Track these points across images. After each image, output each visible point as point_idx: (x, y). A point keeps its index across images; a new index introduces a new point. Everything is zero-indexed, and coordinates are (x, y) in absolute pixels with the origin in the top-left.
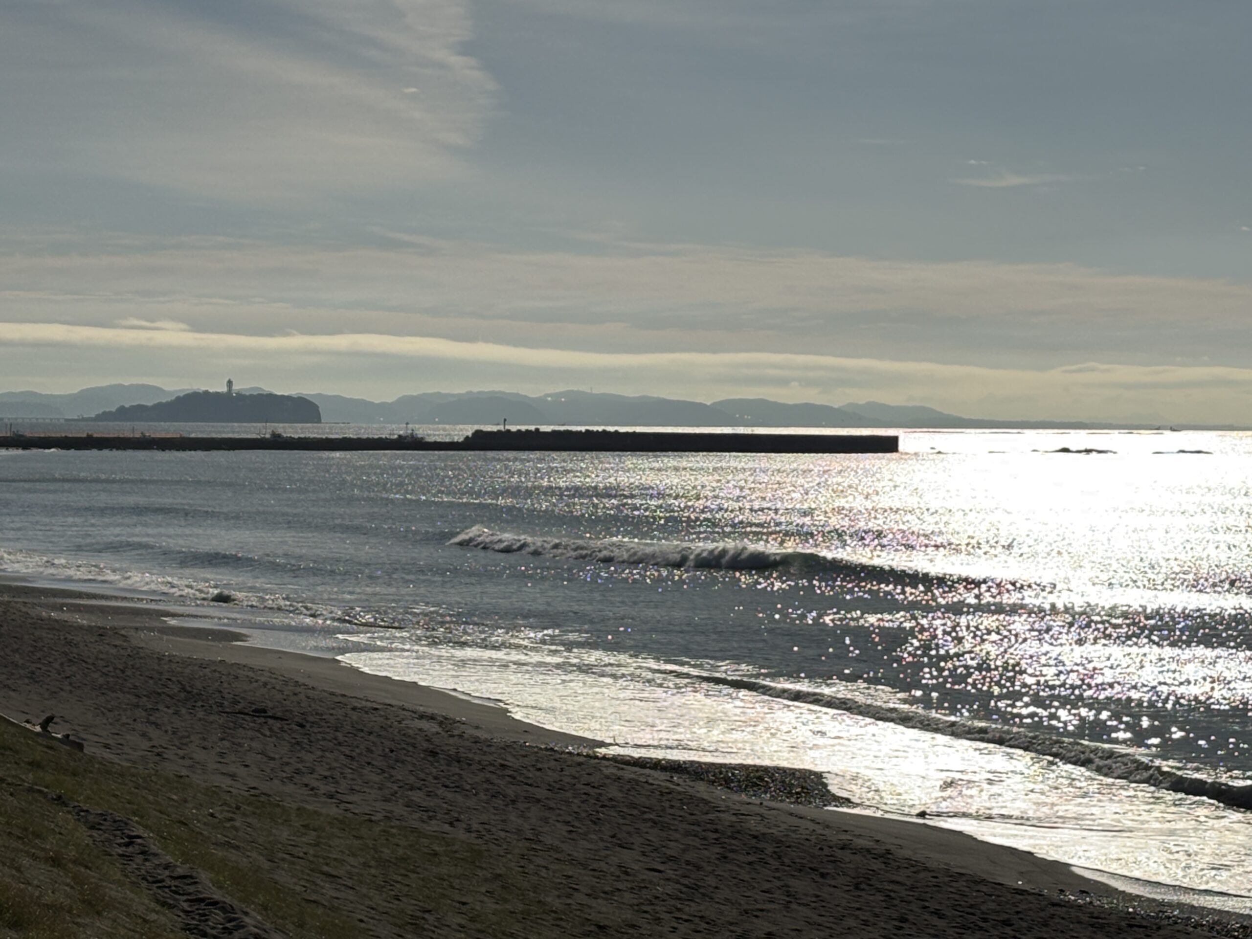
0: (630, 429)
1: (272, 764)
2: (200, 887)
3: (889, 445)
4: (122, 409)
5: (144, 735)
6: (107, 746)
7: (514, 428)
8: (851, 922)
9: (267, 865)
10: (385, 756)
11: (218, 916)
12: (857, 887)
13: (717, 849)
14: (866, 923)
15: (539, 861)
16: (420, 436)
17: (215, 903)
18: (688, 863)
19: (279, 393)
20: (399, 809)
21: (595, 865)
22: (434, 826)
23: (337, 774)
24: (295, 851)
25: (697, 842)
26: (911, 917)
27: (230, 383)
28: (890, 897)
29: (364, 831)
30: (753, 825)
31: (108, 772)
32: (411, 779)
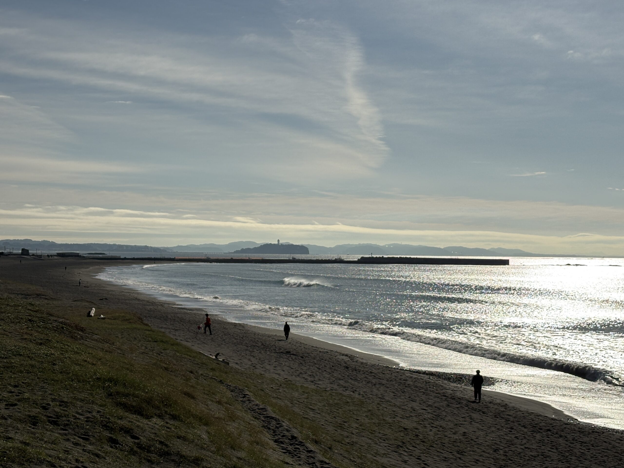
0: (415, 257)
1: (292, 370)
2: (268, 412)
3: (506, 263)
4: (242, 249)
5: (249, 360)
6: (237, 363)
7: (375, 256)
8: (493, 429)
9: (290, 405)
10: (330, 368)
11: (274, 423)
12: (495, 416)
13: (446, 402)
14: (498, 429)
15: (384, 405)
16: (342, 258)
17: (273, 418)
18: (436, 407)
19: (295, 244)
20: (335, 387)
21: (403, 407)
22: (347, 393)
23: (315, 375)
24: (300, 400)
25: (439, 400)
26: (515, 428)
27: (278, 241)
28: (507, 420)
29: (323, 394)
30: (458, 394)
31: (237, 372)
32: (340, 376)
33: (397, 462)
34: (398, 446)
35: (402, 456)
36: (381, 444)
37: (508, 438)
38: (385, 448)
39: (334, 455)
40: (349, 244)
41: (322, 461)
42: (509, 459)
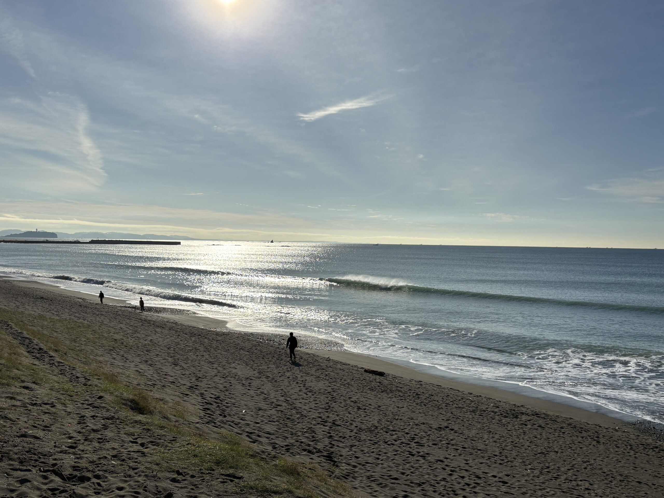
0: (125, 240)
1: (44, 309)
2: (24, 335)
3: (179, 243)
4: (11, 235)
5: (15, 303)
6: (5, 306)
7: (100, 239)
8: (168, 336)
9: (41, 329)
10: (70, 306)
11: (28, 341)
12: (170, 329)
13: (141, 323)
14: (171, 336)
15: (103, 327)
16: (79, 241)
17: (27, 338)
18: (135, 326)
19: (48, 232)
20: (72, 317)
21: (115, 327)
22: (80, 320)
23: (59, 311)
24: (48, 326)
25: (137, 322)
26: (180, 335)
27: (37, 229)
28: (176, 331)
29: (64, 322)
30: (149, 318)
31: (4, 311)
32: (76, 311)
33: (109, 359)
34: (110, 350)
35: (113, 355)
36: (100, 350)
37: (176, 341)
38: (102, 352)
39: (67, 357)
40: (84, 232)
41: (59, 362)
42: (176, 353)
